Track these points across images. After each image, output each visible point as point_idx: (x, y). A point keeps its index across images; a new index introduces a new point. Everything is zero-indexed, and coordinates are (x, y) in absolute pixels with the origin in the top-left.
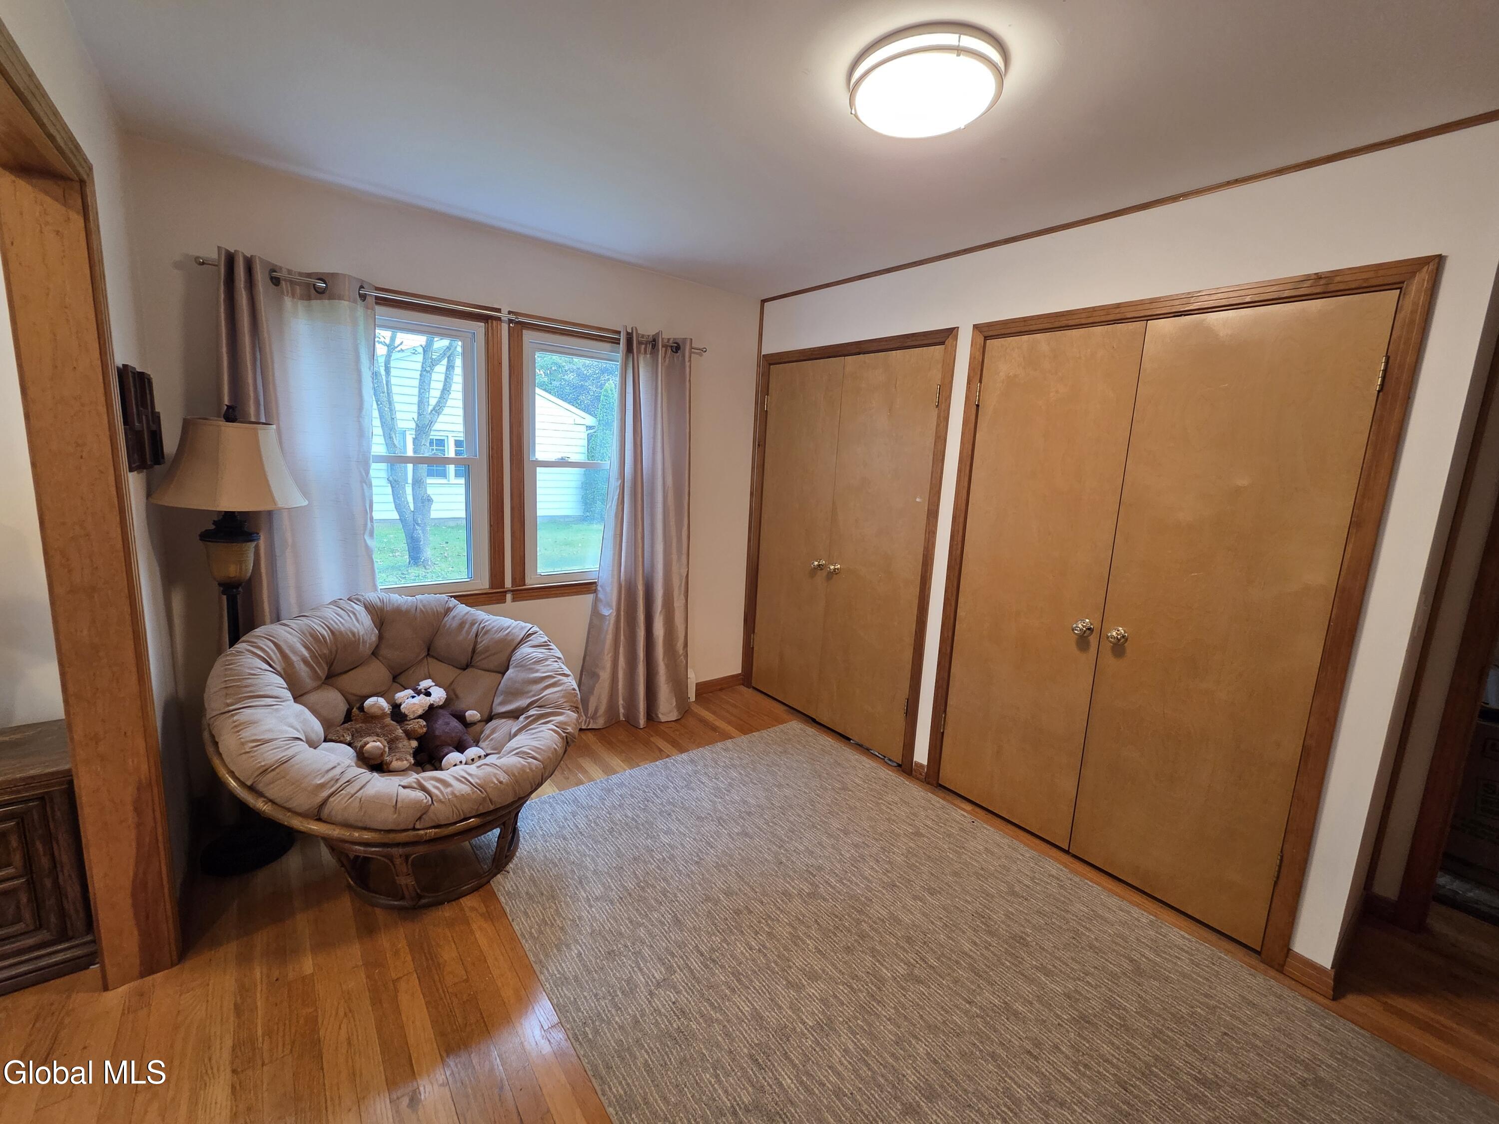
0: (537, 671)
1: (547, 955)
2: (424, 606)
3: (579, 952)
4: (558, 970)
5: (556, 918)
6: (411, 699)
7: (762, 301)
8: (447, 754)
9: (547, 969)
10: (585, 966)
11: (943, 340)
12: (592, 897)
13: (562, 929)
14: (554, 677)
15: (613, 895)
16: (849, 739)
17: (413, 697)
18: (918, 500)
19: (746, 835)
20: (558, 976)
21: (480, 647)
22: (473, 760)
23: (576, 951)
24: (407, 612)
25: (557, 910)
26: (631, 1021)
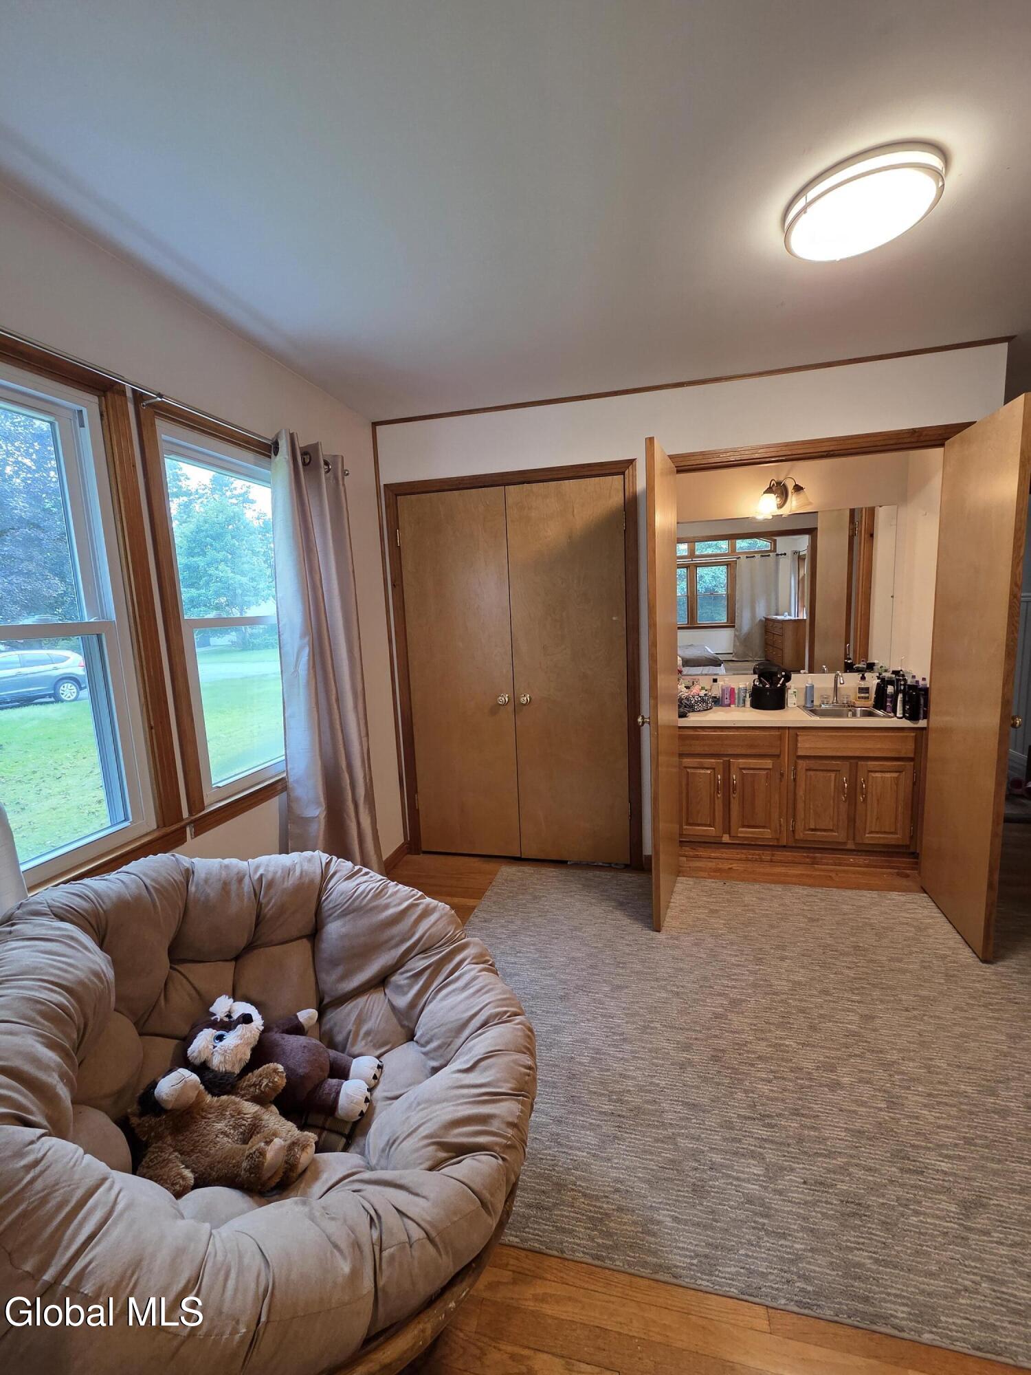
0: (387, 907)
1: (654, 1253)
2: (153, 880)
3: (672, 1216)
4: (686, 1256)
5: (598, 1204)
6: (219, 1045)
7: (373, 423)
8: (338, 1093)
9: (677, 1267)
10: (698, 1225)
11: (623, 470)
12: (596, 1149)
13: (620, 1209)
14: (417, 905)
15: (608, 1129)
16: (566, 862)
17: (220, 1038)
18: (614, 618)
19: (619, 988)
20: (695, 1262)
21: (269, 910)
22: (375, 1077)
23: (668, 1219)
24: (138, 899)
25: (585, 1195)
26: (808, 1235)
